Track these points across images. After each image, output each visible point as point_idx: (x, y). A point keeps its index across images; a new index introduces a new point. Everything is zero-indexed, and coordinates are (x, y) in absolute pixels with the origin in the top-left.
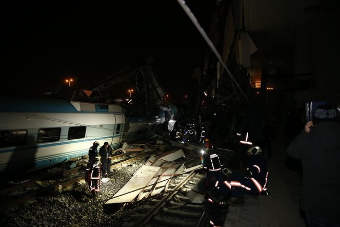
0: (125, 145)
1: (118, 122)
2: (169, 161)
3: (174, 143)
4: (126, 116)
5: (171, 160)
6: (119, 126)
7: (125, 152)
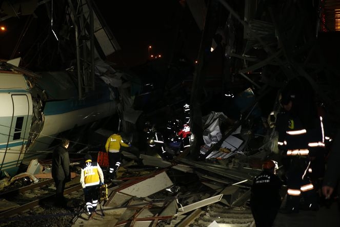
0: (34, 164)
1: (18, 113)
2: (139, 196)
3: (147, 159)
4: (35, 99)
5: (145, 194)
6: (20, 120)
7: (36, 181)
